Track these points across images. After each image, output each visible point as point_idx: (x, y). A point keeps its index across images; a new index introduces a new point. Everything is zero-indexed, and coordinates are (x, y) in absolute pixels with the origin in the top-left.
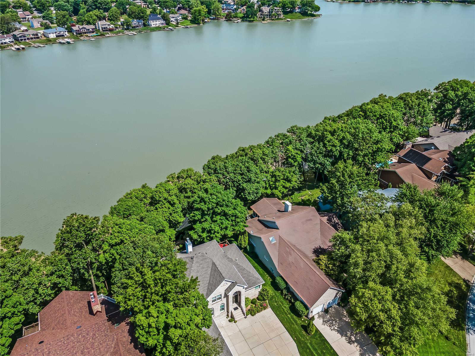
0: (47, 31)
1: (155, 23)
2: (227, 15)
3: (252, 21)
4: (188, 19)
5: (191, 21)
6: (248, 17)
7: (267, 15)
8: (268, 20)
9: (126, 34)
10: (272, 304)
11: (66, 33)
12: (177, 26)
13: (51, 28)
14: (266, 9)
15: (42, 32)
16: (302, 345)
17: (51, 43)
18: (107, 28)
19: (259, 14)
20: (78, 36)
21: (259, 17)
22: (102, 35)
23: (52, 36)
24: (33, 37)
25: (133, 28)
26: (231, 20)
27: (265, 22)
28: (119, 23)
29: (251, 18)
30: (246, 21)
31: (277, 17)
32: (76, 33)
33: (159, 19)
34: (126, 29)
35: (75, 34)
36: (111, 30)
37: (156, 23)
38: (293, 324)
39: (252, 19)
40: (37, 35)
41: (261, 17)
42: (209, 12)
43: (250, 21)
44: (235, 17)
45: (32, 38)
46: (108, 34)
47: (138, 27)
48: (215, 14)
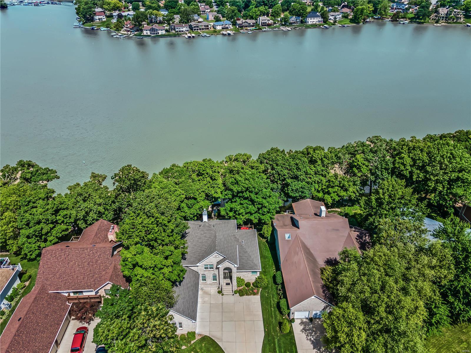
0: (216, 23)
1: (312, 20)
2: (394, 15)
3: (423, 23)
4: (349, 18)
5: (351, 19)
6: (418, 18)
7: (443, 17)
8: (442, 23)
9: (281, 30)
10: (263, 294)
11: (231, 26)
12: (334, 25)
13: (220, 21)
14: (443, 11)
15: (212, 24)
16: (270, 338)
17: (216, 34)
18: (266, 23)
19: (433, 16)
20: (240, 29)
21: (433, 19)
22: (260, 29)
23: (219, 28)
24: (204, 27)
25: (290, 24)
26: (398, 21)
27: (438, 25)
28: (279, 19)
29: (421, 19)
30: (415, 22)
31: (455, 21)
32: (239, 27)
33: (318, 16)
34: (282, 25)
35: (237, 27)
36: (269, 25)
37: (314, 20)
38: (272, 317)
39: (422, 21)
40: (208, 26)
41: (435, 19)
42: (375, 12)
43: (419, 23)
44: (403, 18)
45: (203, 29)
46: (265, 28)
47: (295, 23)
48: (380, 14)
